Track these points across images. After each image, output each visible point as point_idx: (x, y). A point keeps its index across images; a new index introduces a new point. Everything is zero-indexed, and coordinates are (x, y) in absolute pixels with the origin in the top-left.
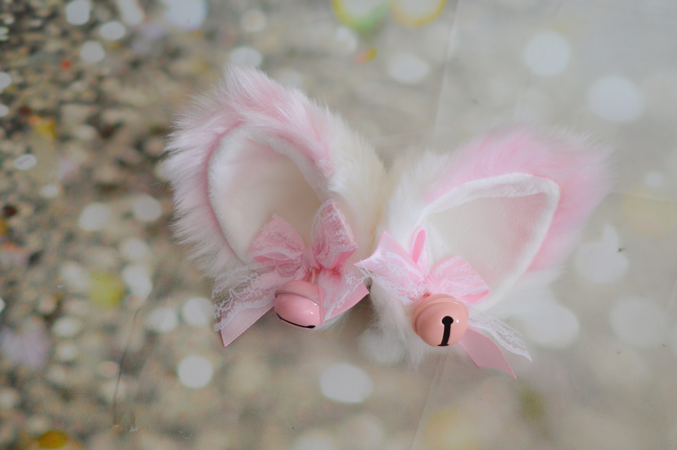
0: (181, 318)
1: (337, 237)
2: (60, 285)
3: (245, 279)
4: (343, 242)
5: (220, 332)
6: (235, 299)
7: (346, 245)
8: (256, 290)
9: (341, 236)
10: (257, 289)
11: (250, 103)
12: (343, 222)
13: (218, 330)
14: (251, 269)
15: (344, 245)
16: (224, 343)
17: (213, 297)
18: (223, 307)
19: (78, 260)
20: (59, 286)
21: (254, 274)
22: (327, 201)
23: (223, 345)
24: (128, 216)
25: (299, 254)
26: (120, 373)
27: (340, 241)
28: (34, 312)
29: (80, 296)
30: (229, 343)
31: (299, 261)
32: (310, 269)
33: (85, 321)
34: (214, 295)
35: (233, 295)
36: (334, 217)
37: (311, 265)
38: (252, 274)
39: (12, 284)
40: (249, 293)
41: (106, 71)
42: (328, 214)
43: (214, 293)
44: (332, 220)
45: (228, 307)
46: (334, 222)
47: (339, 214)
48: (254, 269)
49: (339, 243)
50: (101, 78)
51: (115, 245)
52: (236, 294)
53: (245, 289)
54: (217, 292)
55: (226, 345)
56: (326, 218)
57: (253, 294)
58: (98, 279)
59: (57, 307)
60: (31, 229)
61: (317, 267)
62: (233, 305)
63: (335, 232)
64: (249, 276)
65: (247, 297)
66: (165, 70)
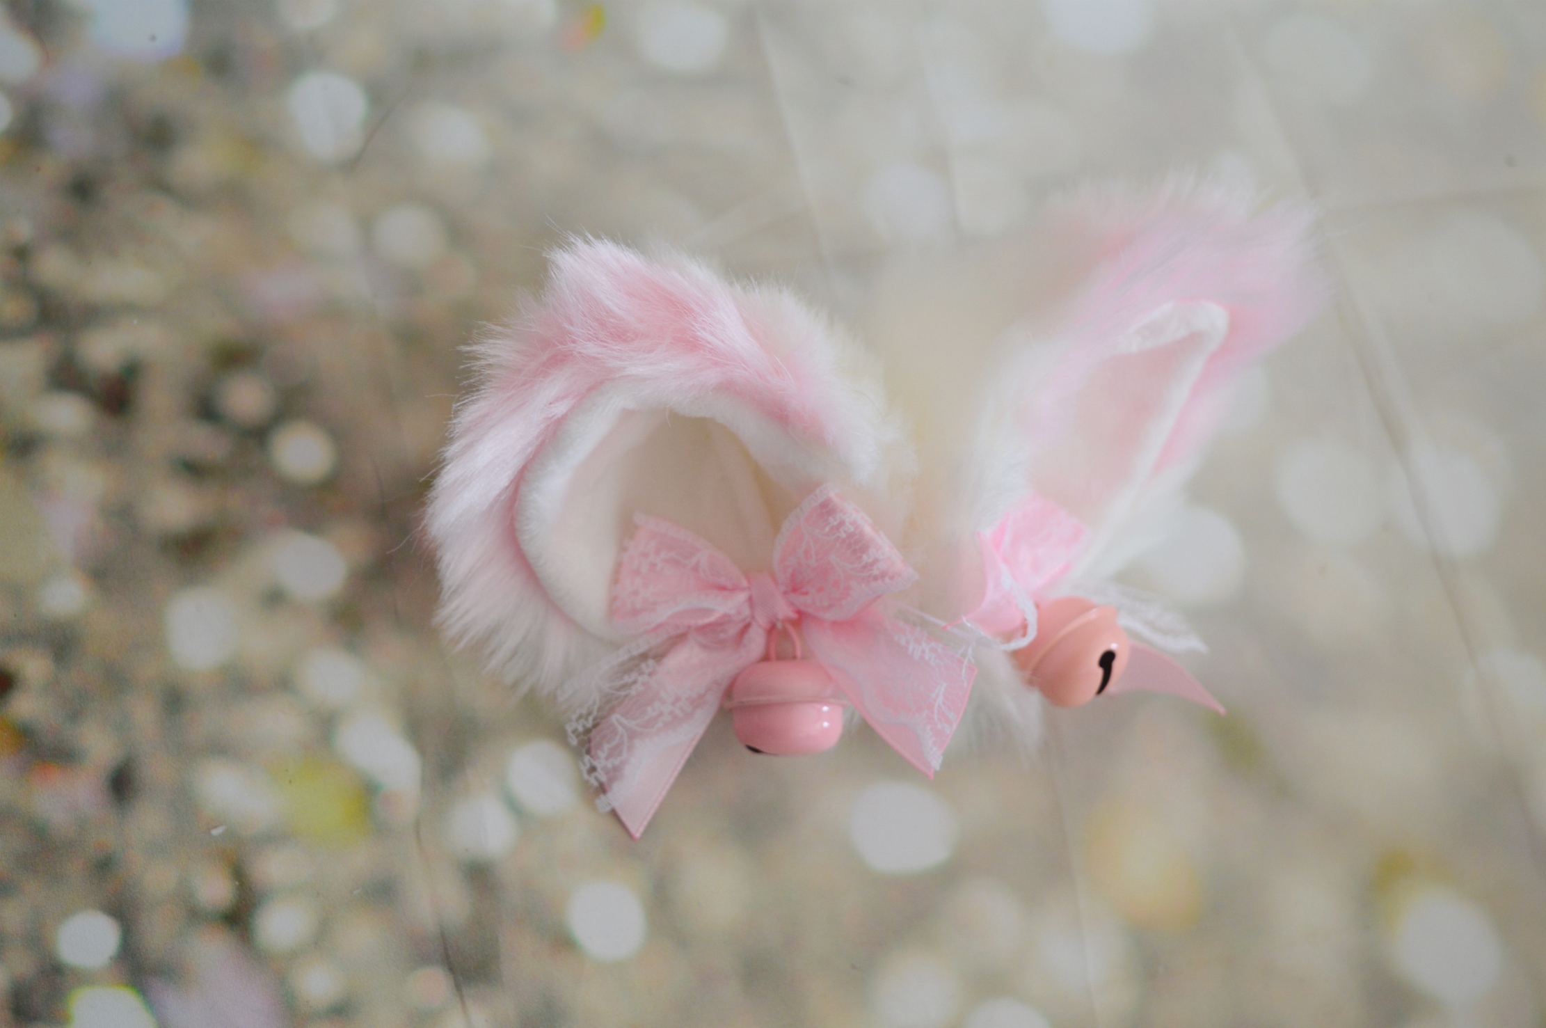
0: (515, 808)
1: (865, 567)
2: (215, 827)
3: (635, 682)
4: (883, 575)
5: (614, 814)
6: (632, 735)
7: (892, 578)
8: (673, 704)
9: (876, 561)
10: (677, 699)
11: (621, 334)
12: (868, 530)
13: (608, 809)
14: (635, 653)
15: (887, 579)
16: (633, 830)
17: (574, 741)
18: (607, 758)
19: (220, 749)
20: (215, 832)
21: (647, 666)
22: (817, 491)
23: (631, 836)
24: (274, 599)
25: (741, 597)
26: (458, 987)
27: (875, 572)
28: (195, 915)
29: (276, 837)
30: (642, 829)
31: (746, 611)
32: (779, 626)
33: (318, 893)
34: (572, 735)
35: (624, 726)
36: (847, 524)
37: (781, 616)
38: (643, 666)
39: (104, 866)
40: (661, 714)
41: (24, 230)
42: (831, 519)
43: (574, 731)
44: (845, 532)
45: (620, 754)
46: (850, 535)
47: (855, 516)
48: (641, 650)
49: (876, 578)
50: (21, 253)
51: (284, 683)
52: (632, 724)
53: (649, 709)
54: (581, 729)
55: (638, 835)
56: (827, 529)
57: (671, 713)
58: (290, 781)
59: (237, 883)
60: (75, 714)
61: (794, 616)
62: (630, 748)
63: (861, 557)
64: (641, 673)
65: (660, 725)
66: (162, 186)
